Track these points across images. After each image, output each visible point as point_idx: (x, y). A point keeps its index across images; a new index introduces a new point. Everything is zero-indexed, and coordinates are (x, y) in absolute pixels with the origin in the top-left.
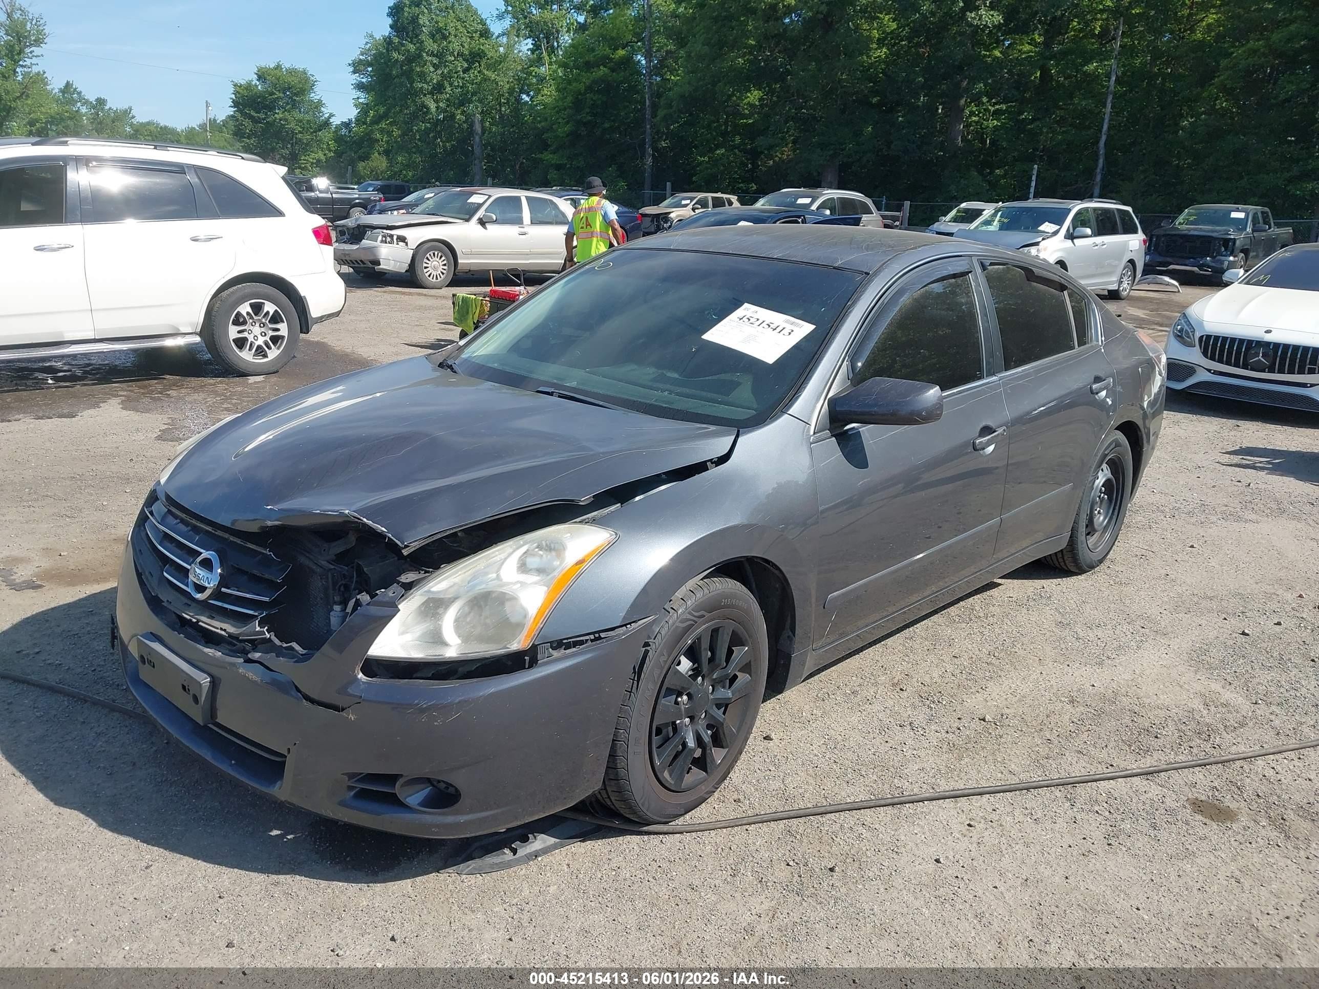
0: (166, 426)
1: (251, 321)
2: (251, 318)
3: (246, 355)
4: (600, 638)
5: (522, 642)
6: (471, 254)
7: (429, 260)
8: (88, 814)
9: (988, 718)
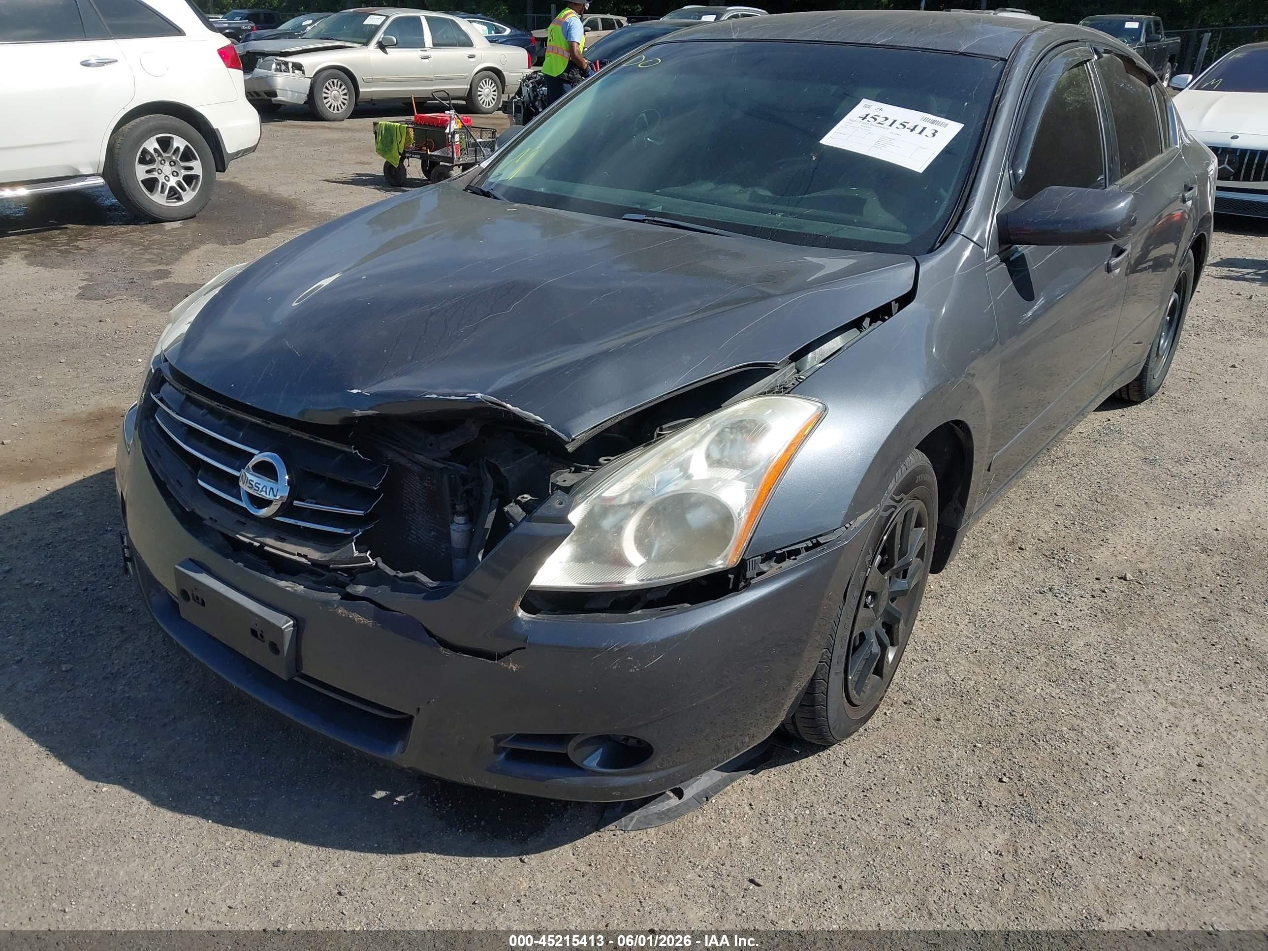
0: (85, 283)
1: (160, 159)
2: (160, 155)
3: (159, 198)
4: (818, 544)
5: (730, 556)
6: (373, 82)
7: (328, 90)
8: (133, 788)
9: (1129, 576)
